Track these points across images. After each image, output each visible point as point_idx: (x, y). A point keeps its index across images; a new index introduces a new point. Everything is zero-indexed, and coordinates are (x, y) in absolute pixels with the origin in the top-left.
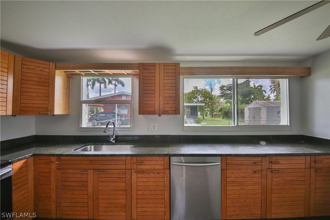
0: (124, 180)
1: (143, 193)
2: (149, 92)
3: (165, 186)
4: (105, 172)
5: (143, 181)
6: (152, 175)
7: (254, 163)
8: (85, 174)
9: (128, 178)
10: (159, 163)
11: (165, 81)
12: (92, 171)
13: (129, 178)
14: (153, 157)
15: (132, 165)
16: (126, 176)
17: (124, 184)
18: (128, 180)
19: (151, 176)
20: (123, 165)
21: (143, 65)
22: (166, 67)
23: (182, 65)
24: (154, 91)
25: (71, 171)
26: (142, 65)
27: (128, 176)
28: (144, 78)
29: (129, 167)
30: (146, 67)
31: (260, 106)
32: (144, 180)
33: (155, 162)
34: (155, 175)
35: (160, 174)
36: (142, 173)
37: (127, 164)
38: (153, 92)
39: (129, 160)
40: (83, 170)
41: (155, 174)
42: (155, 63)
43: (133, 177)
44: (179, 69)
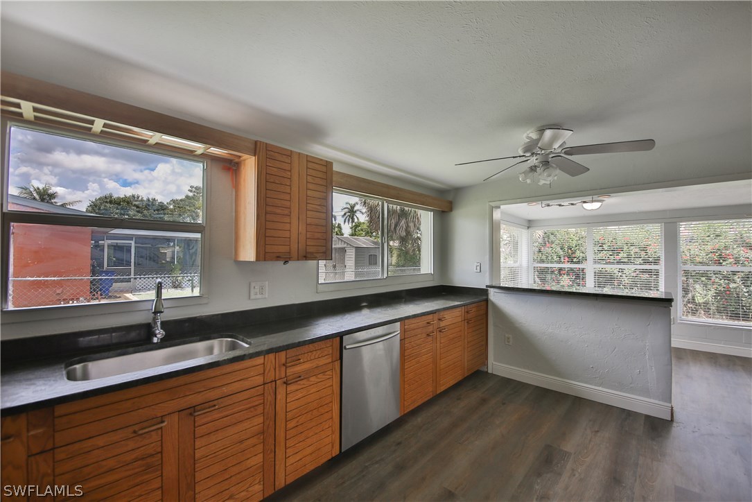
0: (260, 409)
1: (298, 422)
2: (278, 211)
3: (333, 393)
4: (215, 406)
5: (297, 397)
6: (313, 379)
7: (428, 323)
8: (152, 433)
9: (268, 403)
10: (326, 353)
11: (310, 193)
12: (175, 417)
13: (271, 402)
14: (316, 344)
15: (277, 369)
16: (266, 398)
17: (261, 419)
18: (268, 407)
19: (312, 383)
20: (258, 377)
21: (266, 148)
22: (310, 165)
23: (336, 168)
24: (289, 210)
25: (100, 441)
26: (264, 147)
27: (269, 398)
28: (268, 178)
29: (270, 377)
30: (273, 153)
31: (345, 245)
32: (301, 395)
33: (319, 352)
34: (318, 378)
35: (327, 373)
36: (296, 382)
37: (266, 372)
38: (286, 212)
39: (271, 362)
40: (146, 424)
41: (319, 376)
42: (291, 151)
43: (279, 397)
44: (332, 174)
